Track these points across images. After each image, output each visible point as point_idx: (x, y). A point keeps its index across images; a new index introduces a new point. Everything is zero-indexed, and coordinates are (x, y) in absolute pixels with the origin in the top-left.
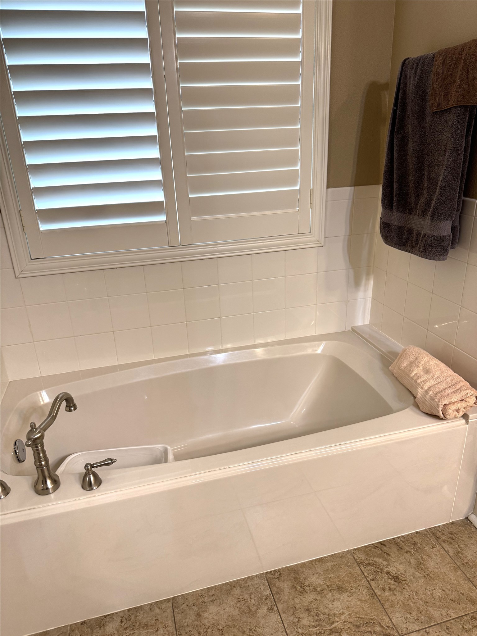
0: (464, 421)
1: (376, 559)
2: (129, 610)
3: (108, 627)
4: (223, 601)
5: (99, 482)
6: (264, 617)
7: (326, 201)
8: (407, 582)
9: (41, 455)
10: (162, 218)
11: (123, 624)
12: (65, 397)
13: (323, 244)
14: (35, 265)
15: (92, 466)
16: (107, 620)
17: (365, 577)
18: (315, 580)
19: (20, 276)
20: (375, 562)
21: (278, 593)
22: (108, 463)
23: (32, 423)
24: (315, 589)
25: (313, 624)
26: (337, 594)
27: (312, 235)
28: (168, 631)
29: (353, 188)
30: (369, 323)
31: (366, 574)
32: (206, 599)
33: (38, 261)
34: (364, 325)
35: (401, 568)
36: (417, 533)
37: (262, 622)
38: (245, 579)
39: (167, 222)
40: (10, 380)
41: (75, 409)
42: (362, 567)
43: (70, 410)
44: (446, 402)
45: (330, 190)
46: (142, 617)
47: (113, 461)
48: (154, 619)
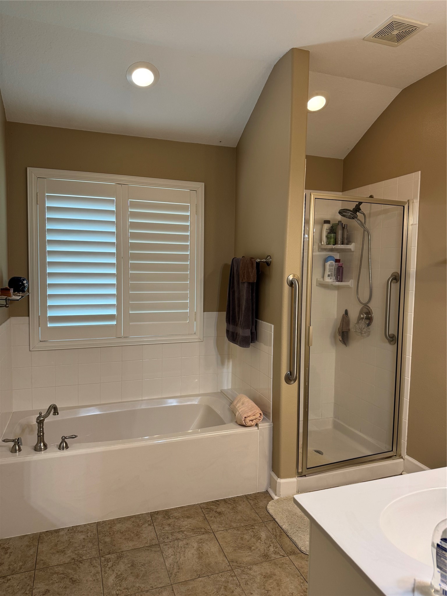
0: (257, 428)
1: (212, 506)
2: (73, 527)
3: (60, 533)
4: (125, 522)
5: (67, 447)
6: (146, 527)
7: (203, 318)
8: (224, 514)
9: (41, 429)
10: (114, 323)
11: (69, 532)
12: (54, 407)
13: (202, 340)
14: (43, 344)
15: (65, 438)
16: (60, 530)
17: (203, 513)
18: (176, 514)
19: (32, 350)
20: (211, 507)
21: (155, 519)
22: (73, 437)
23: (40, 412)
24: (175, 518)
25: (171, 529)
26: (186, 519)
27: (196, 335)
28: (93, 533)
29: (218, 312)
30: (231, 388)
31: (204, 512)
32: (116, 522)
33: (43, 343)
34: (228, 389)
35: (223, 510)
36: (237, 497)
37: (144, 529)
38: (138, 515)
39: (117, 325)
40: (13, 411)
41: (58, 414)
42: (203, 510)
43: (55, 415)
44: (246, 416)
45: (205, 313)
46: (79, 529)
47: (76, 437)
48: (86, 529)
